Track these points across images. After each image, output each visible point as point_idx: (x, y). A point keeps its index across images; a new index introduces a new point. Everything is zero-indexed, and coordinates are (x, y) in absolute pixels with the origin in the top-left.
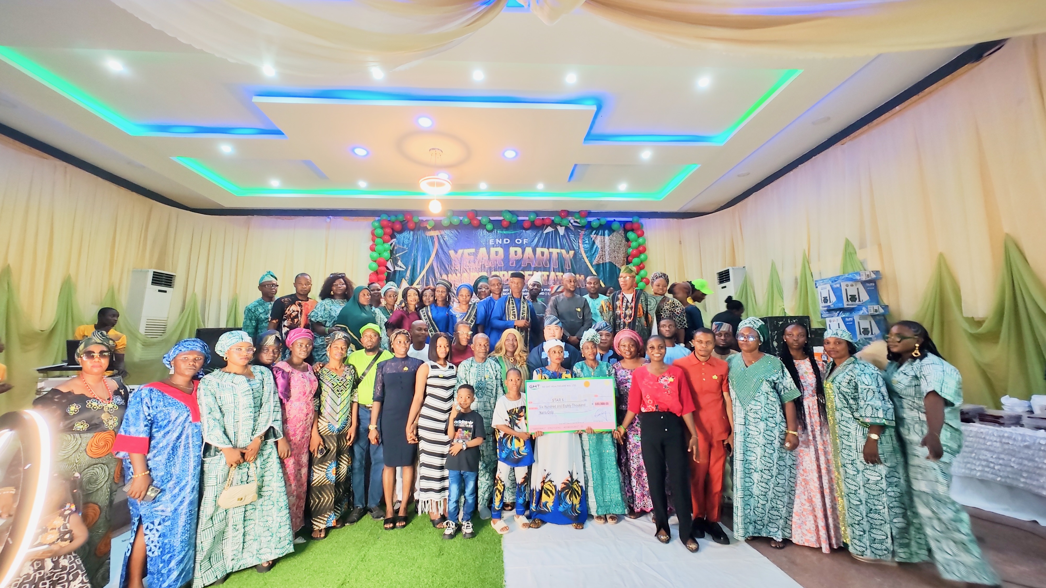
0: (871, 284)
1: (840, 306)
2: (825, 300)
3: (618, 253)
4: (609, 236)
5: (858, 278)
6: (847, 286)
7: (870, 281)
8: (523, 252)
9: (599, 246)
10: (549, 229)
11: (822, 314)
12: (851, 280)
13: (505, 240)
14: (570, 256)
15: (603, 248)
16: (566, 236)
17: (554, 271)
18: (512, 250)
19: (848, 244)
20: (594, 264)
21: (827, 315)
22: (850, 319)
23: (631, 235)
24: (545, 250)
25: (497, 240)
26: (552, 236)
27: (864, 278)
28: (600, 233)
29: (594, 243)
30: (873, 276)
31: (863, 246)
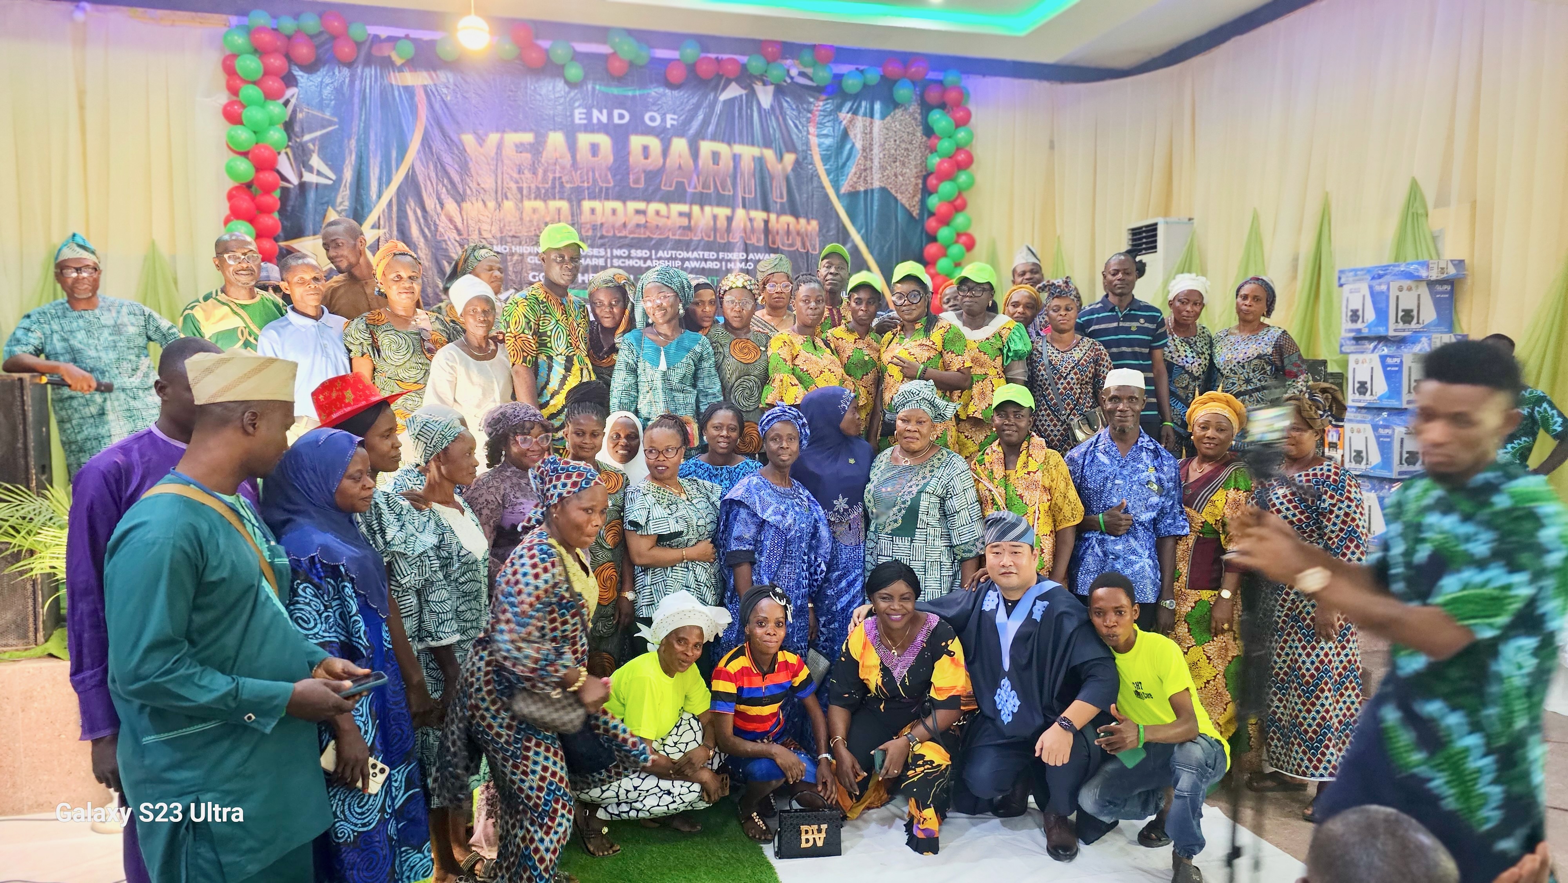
0: (1445, 287)
1: (1381, 331)
2: (1355, 316)
3: (903, 164)
4: (883, 117)
5: (1424, 273)
6: (1401, 289)
7: (1442, 282)
8: (665, 152)
9: (859, 145)
10: (733, 91)
11: (1341, 346)
12: (1409, 276)
13: (616, 112)
14: (784, 169)
15: (867, 149)
16: (778, 112)
17: (744, 207)
18: (636, 142)
19: (1414, 191)
20: (843, 191)
21: (1353, 348)
22: (1395, 360)
23: (940, 120)
24: (722, 148)
25: (595, 113)
26: (740, 109)
27: (1434, 275)
28: (862, 110)
29: (845, 135)
30: (1452, 271)
31: (1442, 201)
